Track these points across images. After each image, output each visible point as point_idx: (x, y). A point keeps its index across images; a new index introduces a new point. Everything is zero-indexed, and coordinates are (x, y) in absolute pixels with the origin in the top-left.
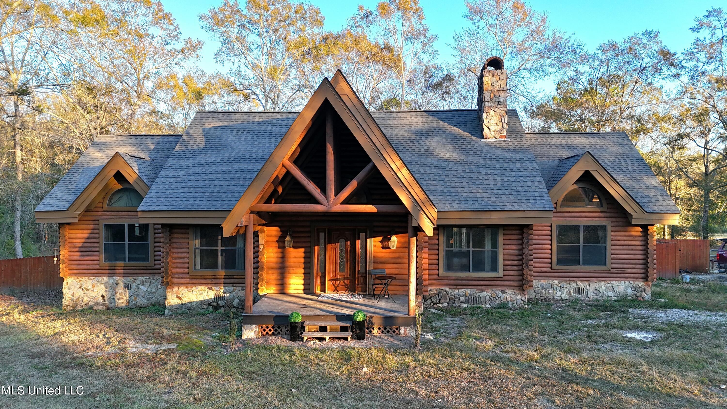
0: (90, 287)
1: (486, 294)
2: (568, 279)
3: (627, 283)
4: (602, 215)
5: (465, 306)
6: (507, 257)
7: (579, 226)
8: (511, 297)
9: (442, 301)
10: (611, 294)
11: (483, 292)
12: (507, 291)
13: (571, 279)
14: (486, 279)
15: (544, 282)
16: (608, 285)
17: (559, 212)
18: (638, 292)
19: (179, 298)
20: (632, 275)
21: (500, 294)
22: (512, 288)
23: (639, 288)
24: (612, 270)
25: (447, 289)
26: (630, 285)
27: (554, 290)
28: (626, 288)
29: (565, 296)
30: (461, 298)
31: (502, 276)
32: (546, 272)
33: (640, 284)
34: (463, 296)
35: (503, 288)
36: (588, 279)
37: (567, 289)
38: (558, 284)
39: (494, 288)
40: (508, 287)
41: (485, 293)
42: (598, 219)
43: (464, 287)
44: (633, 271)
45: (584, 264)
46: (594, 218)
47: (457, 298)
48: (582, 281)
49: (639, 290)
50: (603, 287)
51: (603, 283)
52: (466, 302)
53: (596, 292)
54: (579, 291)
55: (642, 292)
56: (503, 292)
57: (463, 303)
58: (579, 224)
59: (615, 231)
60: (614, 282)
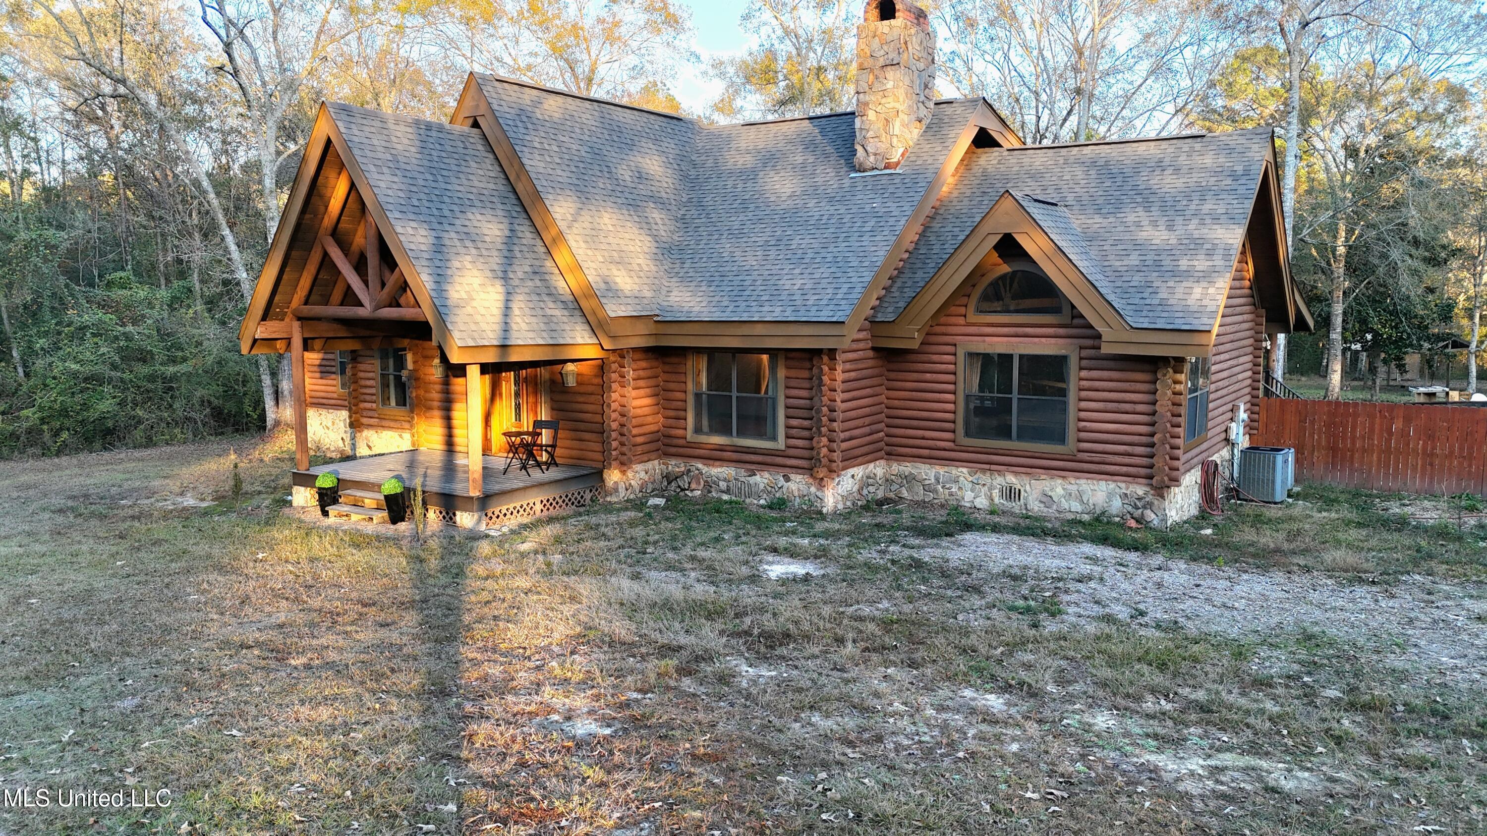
0: (329, 424)
1: (761, 479)
2: (987, 466)
3: (1112, 485)
4: (1061, 331)
5: (725, 497)
6: (792, 412)
7: (1011, 356)
8: (799, 490)
9: (693, 486)
10: (1076, 506)
11: (755, 475)
12: (792, 476)
13: (993, 467)
14: (758, 451)
15: (942, 471)
16: (1069, 487)
17: (974, 325)
18: (1137, 508)
19: (370, 447)
20: (1124, 469)
21: (781, 481)
22: (800, 471)
23: (1139, 499)
24: (1081, 456)
25: (700, 466)
26: (1118, 490)
27: (960, 488)
28: (1110, 495)
29: (982, 502)
30: (721, 483)
31: (783, 448)
32: (945, 450)
33: (1140, 490)
34: (725, 480)
35: (787, 470)
36: (1029, 470)
37: (986, 488)
38: (967, 476)
39: (772, 469)
40: (794, 470)
41: (757, 478)
42: (1053, 340)
43: (725, 464)
44: (1127, 460)
45: (1020, 438)
46: (1043, 340)
47: (714, 483)
48: (1016, 473)
49: (1139, 504)
50: (1060, 491)
51: (1059, 481)
52: (728, 491)
53: (1044, 499)
54: (1012, 494)
55: (1144, 507)
56: (787, 479)
57: (723, 492)
58: (1011, 352)
59: (1091, 369)
60: (1083, 481)
